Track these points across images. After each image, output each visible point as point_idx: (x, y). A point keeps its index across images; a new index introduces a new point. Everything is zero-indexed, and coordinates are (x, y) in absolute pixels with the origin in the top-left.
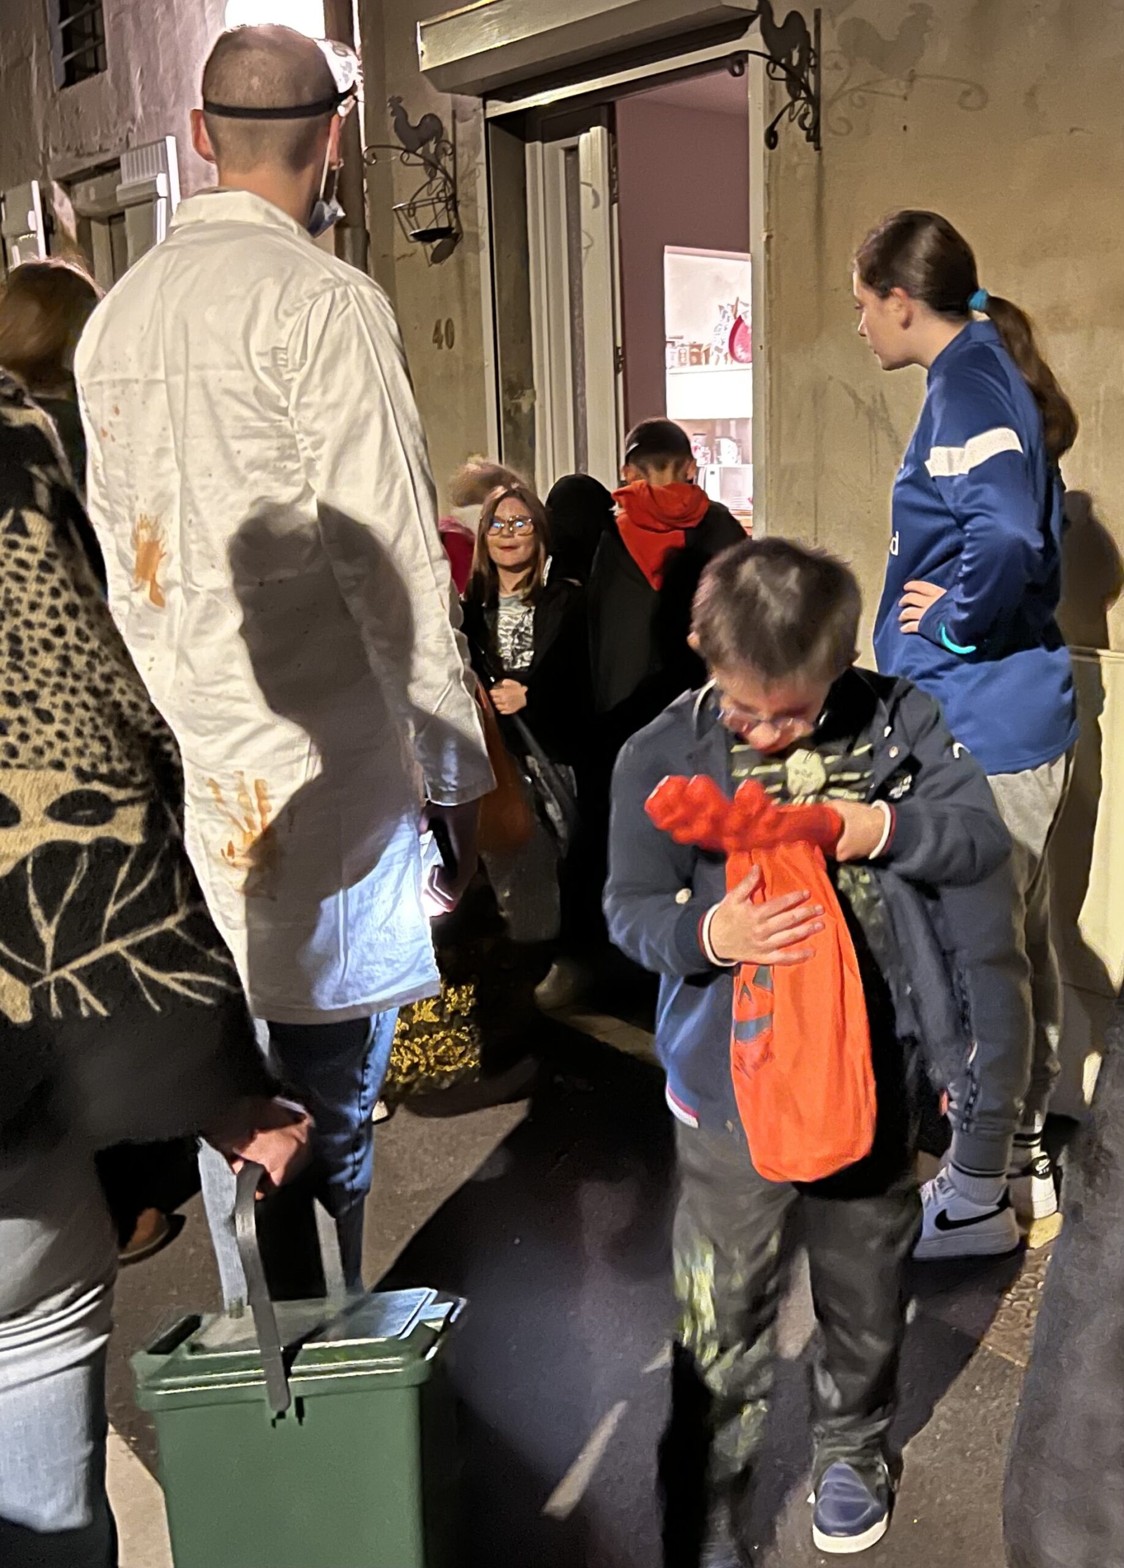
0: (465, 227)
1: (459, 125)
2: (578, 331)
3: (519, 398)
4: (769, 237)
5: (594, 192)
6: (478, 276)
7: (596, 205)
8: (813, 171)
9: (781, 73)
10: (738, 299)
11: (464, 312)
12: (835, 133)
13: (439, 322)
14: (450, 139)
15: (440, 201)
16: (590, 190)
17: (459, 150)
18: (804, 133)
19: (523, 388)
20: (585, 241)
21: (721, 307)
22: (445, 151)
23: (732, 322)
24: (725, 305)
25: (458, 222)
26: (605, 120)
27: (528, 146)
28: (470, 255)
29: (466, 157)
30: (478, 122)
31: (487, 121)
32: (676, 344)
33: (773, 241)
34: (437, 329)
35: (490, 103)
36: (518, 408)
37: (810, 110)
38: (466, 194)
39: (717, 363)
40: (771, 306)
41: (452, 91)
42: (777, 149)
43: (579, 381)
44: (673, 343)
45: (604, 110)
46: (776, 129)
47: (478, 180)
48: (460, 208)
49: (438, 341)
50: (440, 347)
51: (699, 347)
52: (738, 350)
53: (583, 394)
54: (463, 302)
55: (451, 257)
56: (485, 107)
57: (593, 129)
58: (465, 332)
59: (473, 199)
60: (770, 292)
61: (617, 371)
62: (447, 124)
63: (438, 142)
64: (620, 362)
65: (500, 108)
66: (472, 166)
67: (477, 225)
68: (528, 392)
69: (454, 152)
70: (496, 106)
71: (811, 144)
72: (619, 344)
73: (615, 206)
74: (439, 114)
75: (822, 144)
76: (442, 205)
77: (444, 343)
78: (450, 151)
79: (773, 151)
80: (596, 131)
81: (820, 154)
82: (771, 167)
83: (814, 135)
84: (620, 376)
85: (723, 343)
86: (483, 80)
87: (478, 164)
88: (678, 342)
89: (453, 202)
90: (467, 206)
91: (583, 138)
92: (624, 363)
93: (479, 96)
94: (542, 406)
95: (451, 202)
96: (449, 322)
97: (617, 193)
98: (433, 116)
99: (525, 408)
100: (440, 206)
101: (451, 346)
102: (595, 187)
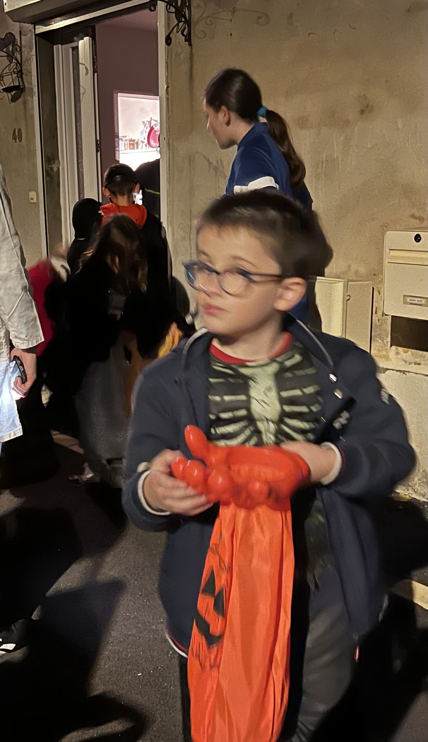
0: (26, 85)
1: (22, 37)
2: (79, 133)
3: (52, 164)
4: (167, 87)
5: (86, 68)
6: (33, 109)
7: (87, 74)
8: (189, 56)
9: (173, 9)
10: (151, 118)
11: (27, 125)
12: (198, 37)
13: (15, 130)
14: (19, 44)
15: (15, 73)
16: (84, 66)
17: (23, 49)
18: (184, 38)
19: (54, 160)
20: (82, 90)
21: (144, 122)
22: (16, 50)
23: (149, 129)
24: (145, 121)
25: (23, 83)
26: (90, 33)
27: (55, 46)
28: (29, 98)
29: (26, 52)
30: (31, 36)
31: (36, 35)
32: (123, 140)
33: (169, 89)
34: (14, 133)
35: (37, 27)
36: (52, 169)
37: (187, 27)
38: (27, 70)
39: (142, 148)
40: (169, 119)
41: (19, 22)
42: (171, 45)
43: (80, 157)
44: (122, 139)
45: (90, 30)
46: (171, 36)
47: (32, 63)
48: (24, 76)
49: (14, 138)
50: (16, 142)
51: (134, 141)
52: (152, 142)
53: (82, 162)
54: (26, 121)
55: (20, 100)
56: (35, 29)
57: (85, 38)
58: (27, 134)
59: (30, 72)
60: (169, 113)
61: (97, 151)
62: (17, 37)
63: (13, 46)
64: (98, 147)
65: (41, 29)
66: (29, 57)
67: (32, 84)
68: (56, 162)
69: (21, 50)
70: (40, 28)
71: (187, 43)
72: (98, 139)
73: (96, 74)
74: (13, 33)
75: (192, 42)
76: (16, 75)
77: (17, 140)
78: (19, 50)
79: (169, 47)
80: (86, 39)
81: (191, 48)
82: (168, 54)
83: (188, 39)
84: (99, 153)
85: (145, 139)
86: (34, 16)
87: (32, 55)
88: (124, 139)
89: (20, 73)
90: (26, 75)
91: (81, 42)
92: (100, 147)
93: (32, 24)
94: (63, 169)
95: (19, 74)
96: (20, 130)
97: (97, 68)
98: (11, 34)
99: (55, 169)
100: (14, 76)
101: (20, 141)
102: (86, 65)
